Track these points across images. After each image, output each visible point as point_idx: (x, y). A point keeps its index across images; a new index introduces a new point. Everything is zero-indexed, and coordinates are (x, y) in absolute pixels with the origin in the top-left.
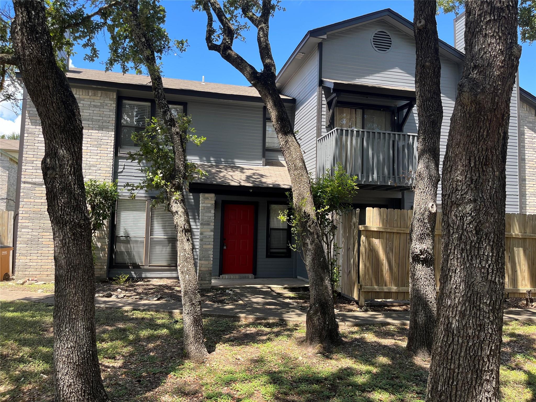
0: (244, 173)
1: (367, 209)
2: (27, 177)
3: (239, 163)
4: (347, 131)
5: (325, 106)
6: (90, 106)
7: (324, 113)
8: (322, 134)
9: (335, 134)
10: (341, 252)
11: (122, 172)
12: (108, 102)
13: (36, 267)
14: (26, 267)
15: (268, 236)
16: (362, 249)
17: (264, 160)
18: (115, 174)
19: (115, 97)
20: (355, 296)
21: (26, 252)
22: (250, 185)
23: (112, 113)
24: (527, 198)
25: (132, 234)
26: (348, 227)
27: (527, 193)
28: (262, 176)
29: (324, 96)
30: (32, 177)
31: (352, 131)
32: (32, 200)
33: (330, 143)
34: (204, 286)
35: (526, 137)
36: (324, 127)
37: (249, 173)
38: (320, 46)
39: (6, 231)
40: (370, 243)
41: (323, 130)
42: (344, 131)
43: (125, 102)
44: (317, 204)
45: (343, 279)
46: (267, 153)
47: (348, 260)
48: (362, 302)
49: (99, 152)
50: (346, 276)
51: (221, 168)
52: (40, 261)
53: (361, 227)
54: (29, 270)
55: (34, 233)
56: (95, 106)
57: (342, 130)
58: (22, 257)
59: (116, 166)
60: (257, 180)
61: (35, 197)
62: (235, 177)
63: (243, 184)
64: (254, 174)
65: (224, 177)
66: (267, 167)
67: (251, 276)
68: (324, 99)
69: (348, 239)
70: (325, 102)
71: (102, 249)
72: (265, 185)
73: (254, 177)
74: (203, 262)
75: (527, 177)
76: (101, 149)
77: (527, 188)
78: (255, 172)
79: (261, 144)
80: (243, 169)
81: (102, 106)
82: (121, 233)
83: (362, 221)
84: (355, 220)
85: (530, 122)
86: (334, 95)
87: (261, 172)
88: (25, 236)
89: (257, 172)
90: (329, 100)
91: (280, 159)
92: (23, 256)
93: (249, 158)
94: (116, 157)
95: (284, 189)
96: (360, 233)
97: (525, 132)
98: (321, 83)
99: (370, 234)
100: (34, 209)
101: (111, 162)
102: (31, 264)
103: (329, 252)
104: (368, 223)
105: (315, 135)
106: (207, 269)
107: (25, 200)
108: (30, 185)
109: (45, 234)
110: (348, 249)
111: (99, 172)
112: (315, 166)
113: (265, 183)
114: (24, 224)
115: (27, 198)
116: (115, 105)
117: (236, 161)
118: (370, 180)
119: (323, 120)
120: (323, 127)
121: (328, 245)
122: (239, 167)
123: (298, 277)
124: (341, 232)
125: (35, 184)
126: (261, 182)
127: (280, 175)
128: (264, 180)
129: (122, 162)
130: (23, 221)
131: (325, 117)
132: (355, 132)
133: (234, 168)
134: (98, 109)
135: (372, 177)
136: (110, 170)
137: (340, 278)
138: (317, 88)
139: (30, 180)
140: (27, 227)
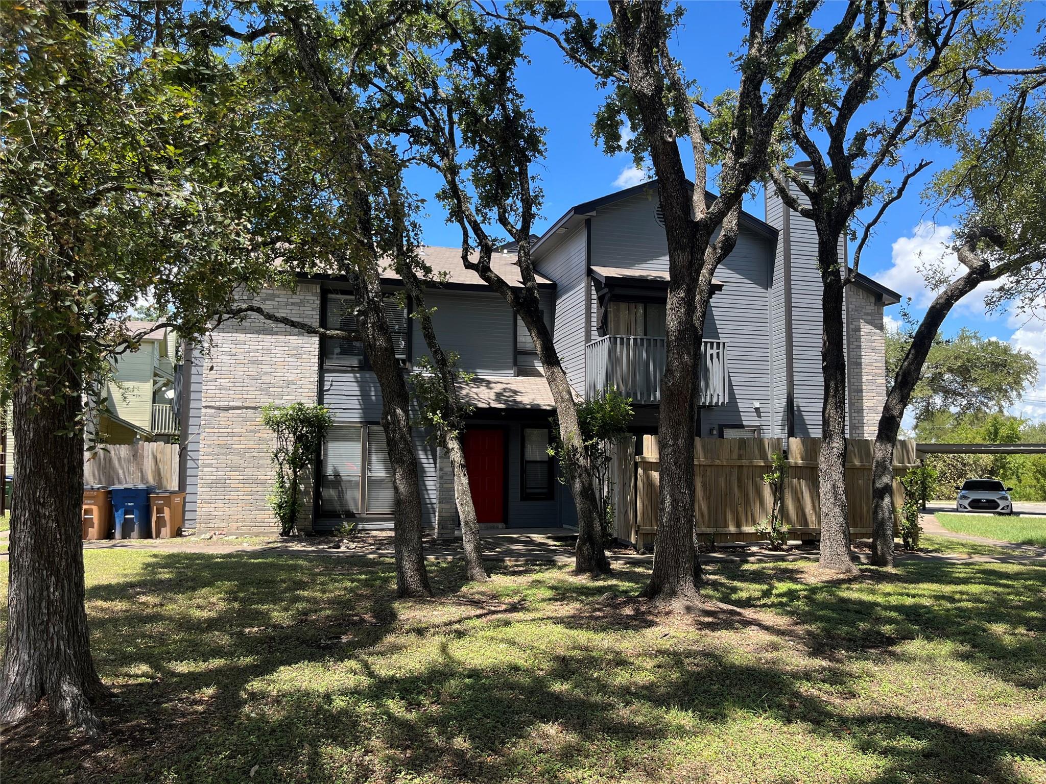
0: (491, 389)
1: (645, 436)
2: (208, 399)
3: (484, 374)
4: (622, 339)
5: (595, 302)
6: (287, 304)
7: (595, 310)
8: (593, 337)
9: (607, 343)
10: (616, 488)
11: (329, 390)
12: (310, 297)
13: (223, 517)
14: (210, 518)
15: (523, 471)
16: (640, 484)
17: (516, 368)
18: (321, 393)
19: (318, 291)
20: (633, 541)
21: (209, 497)
22: (503, 406)
23: (314, 313)
24: (865, 414)
25: (343, 473)
26: (623, 458)
27: (864, 408)
28: (515, 392)
29: (593, 288)
30: (215, 399)
31: (629, 339)
32: (217, 430)
33: (602, 351)
34: (446, 537)
35: (862, 333)
36: (595, 328)
37: (498, 388)
38: (588, 223)
39: (169, 471)
40: (648, 477)
41: (593, 333)
42: (618, 340)
43: (331, 296)
44: (585, 430)
45: (619, 520)
46: (519, 357)
47: (625, 498)
48: (640, 545)
49: (299, 364)
50: (622, 516)
51: (460, 383)
52: (227, 509)
53: (638, 459)
54: (214, 521)
55: (220, 473)
56: (293, 304)
57: (616, 339)
58: (205, 505)
59: (321, 382)
60: (510, 399)
61: (220, 426)
62: (481, 396)
63: (494, 405)
64: (505, 389)
65: (467, 395)
66: (520, 378)
67: (501, 525)
68: (594, 292)
69: (623, 472)
70: (594, 297)
71: (306, 493)
72: (521, 406)
73: (505, 394)
74: (443, 506)
75: (864, 387)
76: (302, 360)
77: (864, 401)
78: (505, 386)
79: (511, 344)
80: (489, 382)
81: (302, 303)
82: (330, 471)
83: (639, 450)
84: (630, 450)
85: (868, 314)
86: (606, 290)
87: (513, 387)
88: (208, 477)
89: (508, 386)
90: (601, 293)
91: (536, 364)
92: (205, 503)
93: (496, 366)
94: (322, 371)
95: (545, 410)
96: (636, 465)
97: (862, 326)
98: (590, 272)
99: (648, 466)
100: (219, 442)
101: (315, 378)
102: (216, 513)
103: (601, 489)
104: (645, 454)
105: (583, 338)
106: (449, 514)
107: (207, 430)
108: (213, 411)
109: (234, 473)
110: (624, 485)
111: (300, 390)
112: (583, 379)
113: (520, 403)
114: (207, 462)
115: (209, 428)
116: (318, 302)
117: (478, 371)
118: (652, 399)
119: (593, 319)
120: (593, 328)
121: (600, 480)
122: (483, 380)
123: (564, 526)
124: (616, 464)
125: (219, 408)
126: (515, 401)
127: (538, 389)
128: (519, 399)
129: (328, 377)
130: (205, 457)
131: (595, 315)
132: (632, 340)
133: (478, 381)
134: (297, 308)
135: (655, 395)
136: (315, 388)
137: (616, 519)
138: (585, 278)
139: (213, 404)
140: (210, 466)
